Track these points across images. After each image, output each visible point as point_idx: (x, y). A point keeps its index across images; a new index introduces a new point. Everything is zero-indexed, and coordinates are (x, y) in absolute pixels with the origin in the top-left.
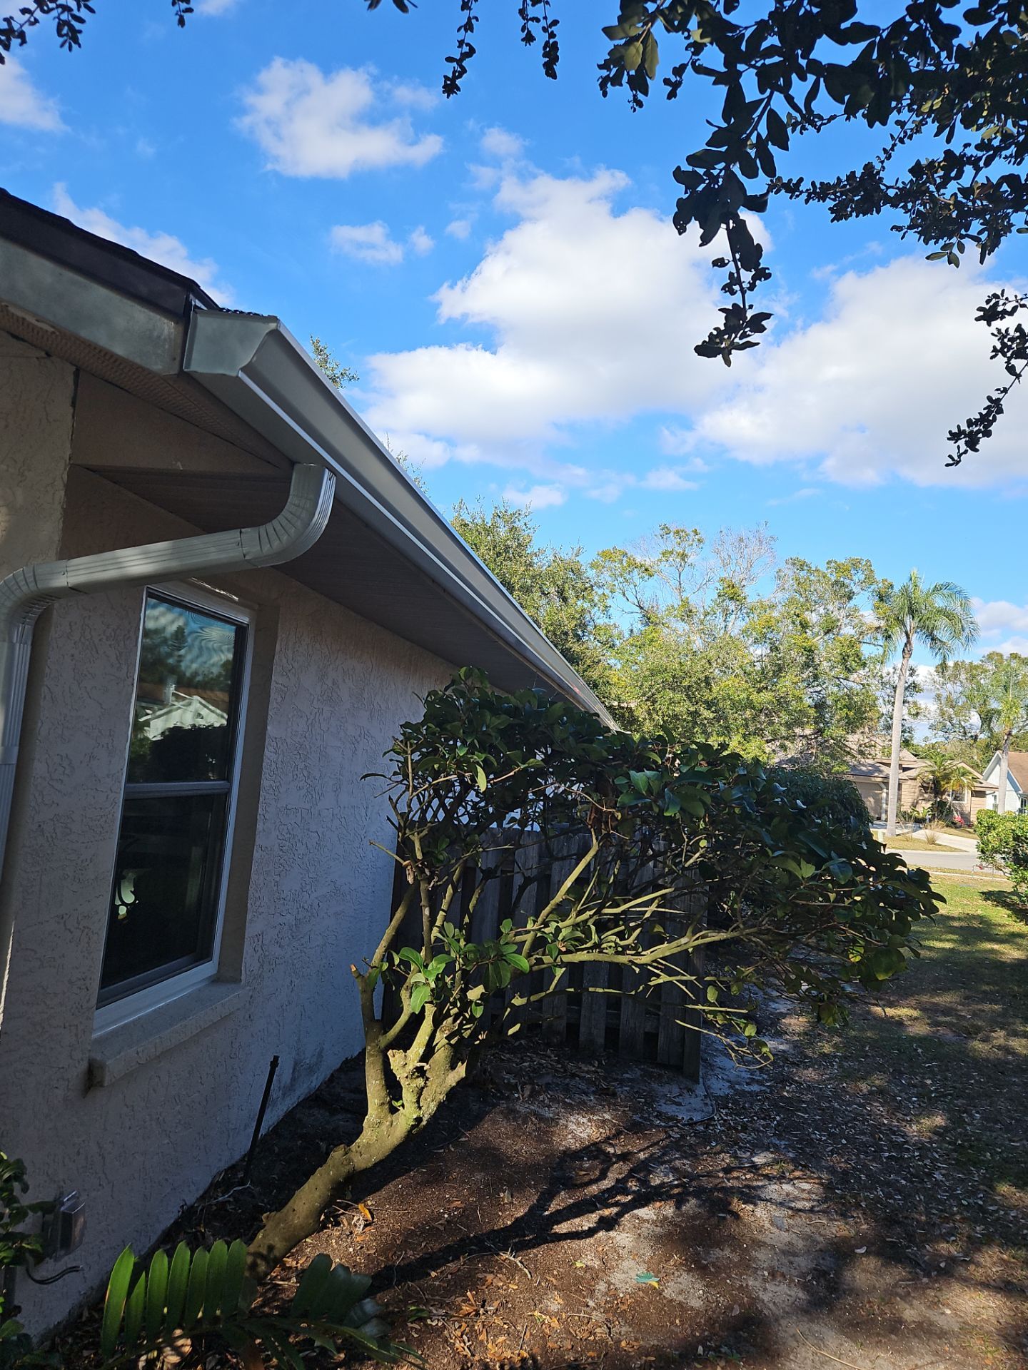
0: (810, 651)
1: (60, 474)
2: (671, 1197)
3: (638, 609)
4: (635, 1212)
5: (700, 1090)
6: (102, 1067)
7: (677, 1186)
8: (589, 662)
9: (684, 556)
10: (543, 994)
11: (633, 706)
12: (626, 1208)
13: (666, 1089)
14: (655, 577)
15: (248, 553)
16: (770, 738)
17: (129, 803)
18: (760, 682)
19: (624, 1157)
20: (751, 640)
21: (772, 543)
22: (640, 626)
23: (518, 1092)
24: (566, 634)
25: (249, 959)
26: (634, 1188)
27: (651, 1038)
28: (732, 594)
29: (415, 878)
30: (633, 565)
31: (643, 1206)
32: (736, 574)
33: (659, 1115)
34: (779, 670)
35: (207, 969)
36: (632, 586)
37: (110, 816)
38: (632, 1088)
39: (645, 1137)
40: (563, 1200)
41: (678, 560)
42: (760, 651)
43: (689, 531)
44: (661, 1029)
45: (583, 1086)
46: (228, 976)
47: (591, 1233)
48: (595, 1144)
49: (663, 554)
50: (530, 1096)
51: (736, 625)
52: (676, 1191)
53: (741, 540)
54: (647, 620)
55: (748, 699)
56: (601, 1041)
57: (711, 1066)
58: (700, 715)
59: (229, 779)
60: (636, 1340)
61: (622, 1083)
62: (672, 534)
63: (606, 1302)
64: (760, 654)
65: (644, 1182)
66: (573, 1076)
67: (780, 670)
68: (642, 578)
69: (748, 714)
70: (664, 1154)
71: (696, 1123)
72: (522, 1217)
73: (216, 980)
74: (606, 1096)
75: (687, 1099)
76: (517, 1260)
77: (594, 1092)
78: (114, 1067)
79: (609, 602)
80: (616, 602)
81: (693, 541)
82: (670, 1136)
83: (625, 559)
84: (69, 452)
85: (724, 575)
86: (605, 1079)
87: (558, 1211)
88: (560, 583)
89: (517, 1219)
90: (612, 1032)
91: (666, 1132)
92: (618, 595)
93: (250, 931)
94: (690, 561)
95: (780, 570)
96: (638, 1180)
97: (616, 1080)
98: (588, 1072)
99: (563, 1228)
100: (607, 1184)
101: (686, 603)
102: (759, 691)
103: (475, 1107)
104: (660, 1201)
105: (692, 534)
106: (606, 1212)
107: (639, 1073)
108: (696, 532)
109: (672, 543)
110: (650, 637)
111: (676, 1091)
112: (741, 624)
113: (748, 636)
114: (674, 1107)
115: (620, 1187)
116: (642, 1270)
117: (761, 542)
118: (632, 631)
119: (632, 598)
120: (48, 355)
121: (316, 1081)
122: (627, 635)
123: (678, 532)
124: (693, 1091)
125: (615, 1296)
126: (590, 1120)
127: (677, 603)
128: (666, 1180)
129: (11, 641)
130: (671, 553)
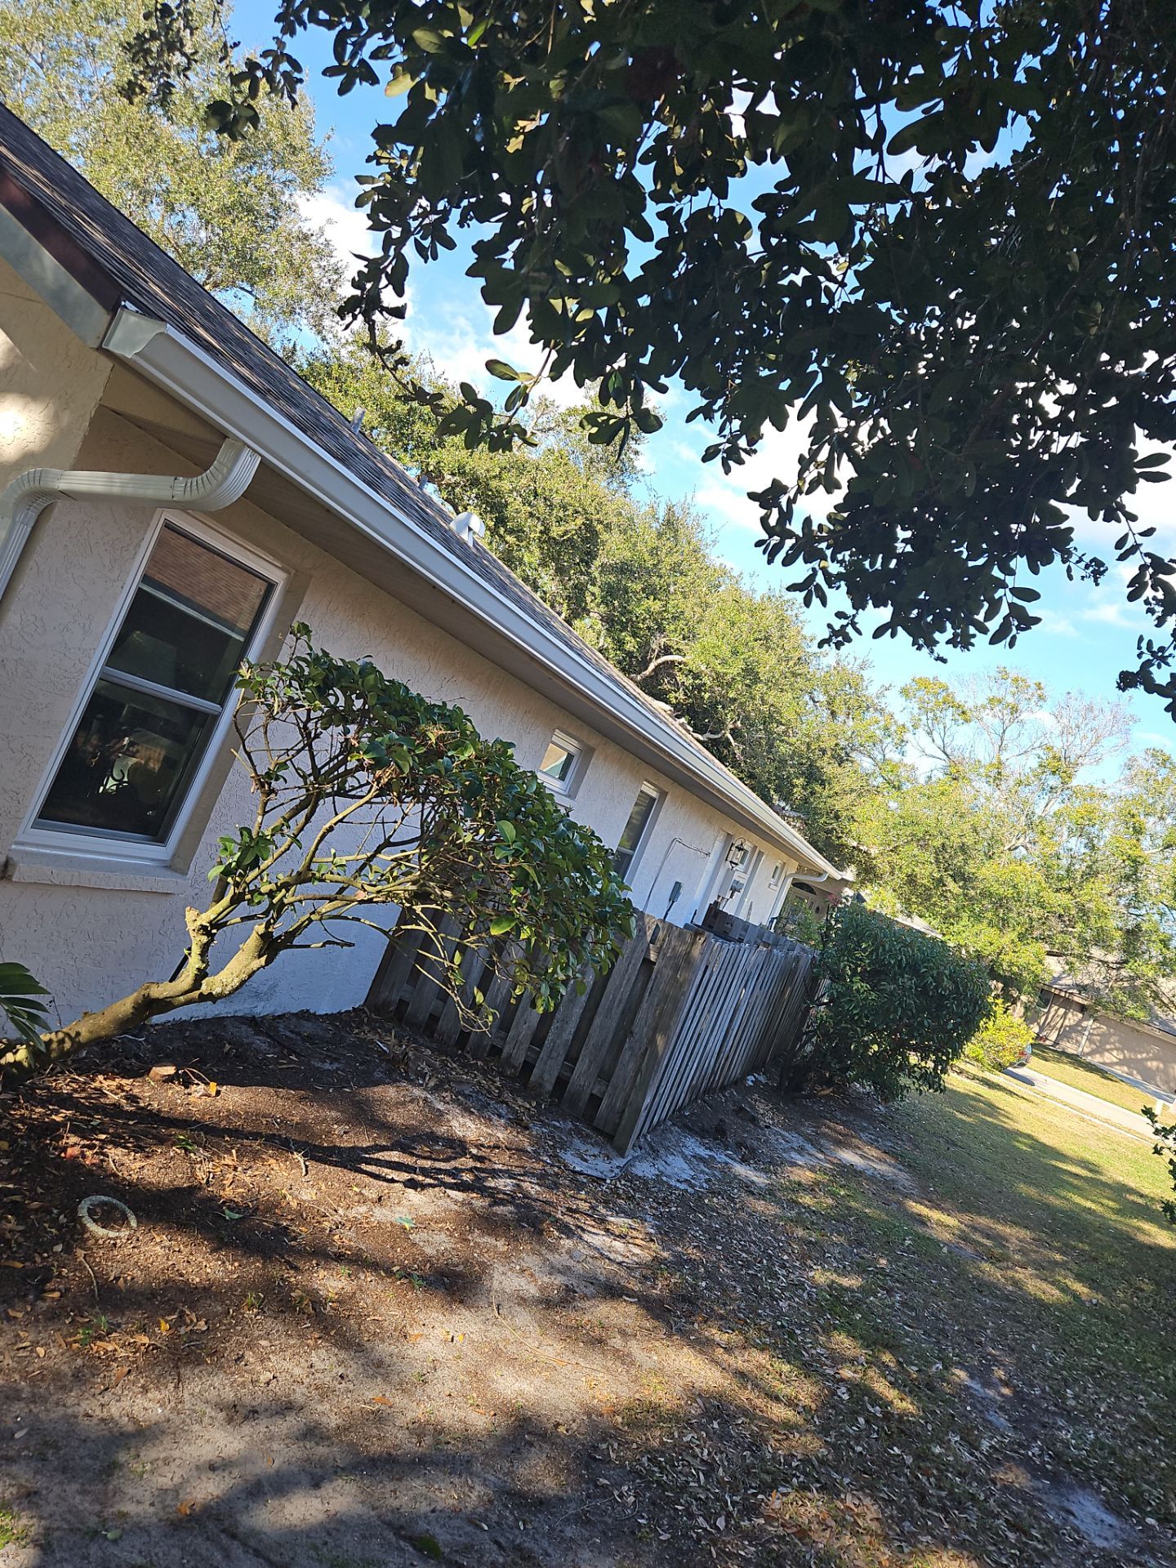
0: (1136, 862)
2: (493, 1198)
3: (942, 755)
4: (448, 1190)
5: (619, 1162)
7: (507, 1195)
8: (837, 789)
9: (1014, 710)
11: (874, 852)
12: (441, 1185)
13: (584, 1147)
14: (972, 724)
15: (175, 496)
19: (481, 1160)
20: (1065, 828)
21: (1131, 723)
22: (941, 775)
23: (423, 1081)
24: (824, 751)
26: (465, 1178)
27: (595, 1101)
28: (1059, 767)
30: (949, 702)
31: (460, 1191)
34: (1091, 873)
35: (159, 850)
36: (941, 726)
37: (74, 681)
40: (391, 1156)
41: (1006, 712)
42: (1073, 843)
43: (1031, 682)
44: (606, 1094)
46: (177, 866)
47: (391, 1181)
48: (463, 1141)
49: (991, 700)
50: (433, 1088)
51: (1052, 806)
52: (502, 1197)
53: (1093, 710)
56: (549, 1087)
58: (944, 885)
59: (222, 706)
62: (1009, 680)
63: (355, 1217)
65: (479, 1180)
68: (957, 721)
70: (522, 1175)
71: (582, 1175)
72: (344, 1148)
73: (167, 866)
75: (597, 1161)
76: (304, 1164)
78: (24, 872)
79: (908, 737)
80: (917, 739)
81: (1033, 695)
83: (943, 694)
84: (101, 394)
85: (1055, 744)
87: (378, 1159)
88: (832, 693)
89: (334, 1146)
92: (921, 732)
95: (1134, 759)
96: (476, 1176)
100: (444, 1165)
101: (999, 763)
103: (378, 1075)
104: (479, 1195)
105: (1033, 686)
106: (421, 1179)
108: (1039, 686)
109: (1005, 691)
114: (577, 1160)
115: (453, 1172)
116: (409, 1217)
118: (929, 778)
119: (939, 742)
121: (262, 1009)
122: (922, 780)
123: (1017, 680)
124: (610, 1159)
126: (478, 1128)
127: (987, 760)
128: (501, 1187)
129: (14, 520)
130: (1000, 702)
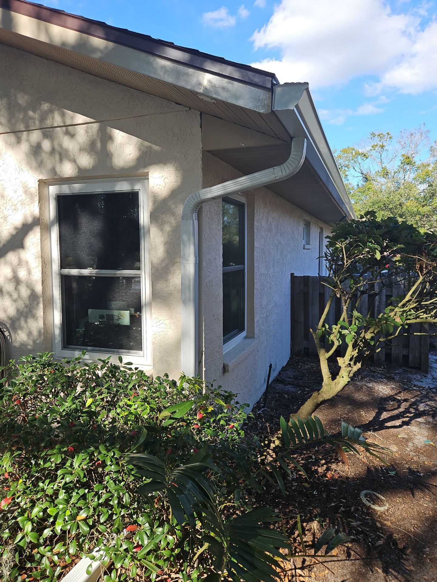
1: (200, 155)
2: (430, 415)
3: (360, 175)
4: (416, 420)
5: (429, 376)
6: (227, 366)
7: (431, 411)
9: (382, 147)
10: (393, 336)
12: (412, 419)
13: (415, 376)
14: (369, 158)
15: (277, 177)
16: (429, 227)
17: (224, 274)
18: (423, 202)
19: (406, 400)
20: (418, 182)
21: (428, 133)
22: (362, 182)
23: (356, 377)
25: (256, 330)
26: (413, 411)
27: (406, 357)
28: (408, 161)
29: (340, 295)
30: (358, 154)
31: (419, 418)
32: (409, 151)
33: (415, 386)
35: (244, 334)
36: (358, 164)
38: (400, 376)
39: (411, 394)
40: (385, 415)
41: (380, 149)
42: (424, 186)
43: (385, 134)
44: (410, 353)
45: (379, 375)
46: (250, 336)
47: (400, 426)
48: (392, 396)
49: (373, 147)
50: (361, 379)
51: (410, 176)
52: (431, 413)
53: (412, 135)
54: (366, 179)
55: (417, 210)
56: (383, 358)
57: (432, 368)
59: (244, 264)
60: (431, 462)
61: (395, 374)
62: (376, 136)
63: (414, 449)
64: (423, 189)
65: (416, 409)
66: (374, 372)
67: (433, 195)
68: (363, 159)
69: (417, 218)
70: (422, 399)
71: (432, 388)
72: (372, 421)
73: (246, 337)
74: (390, 379)
75: (424, 380)
76: (376, 434)
77: (385, 378)
78: (231, 365)
79: (347, 173)
80: (351, 173)
81: (387, 138)
82: (422, 393)
83: (354, 152)
84: (201, 146)
85: (404, 153)
86: (388, 373)
87: (385, 419)
89: (370, 421)
90: (388, 356)
91: (420, 392)
92: (351, 169)
93: (256, 320)
94: (385, 148)
95: (432, 147)
96: (414, 408)
97: (393, 373)
98: (380, 370)
99: (389, 424)
100: (401, 410)
101: (384, 169)
102: (423, 206)
104: (425, 416)
105: (386, 135)
106: (405, 419)
107: (402, 370)
108: (388, 134)
109: (377, 141)
110: (368, 187)
111: (419, 377)
112: (412, 176)
113: (417, 181)
114: (420, 383)
115: (407, 411)
116: (425, 439)
117: (422, 134)
118: (358, 185)
119: (358, 170)
120: (190, 109)
122: (356, 187)
123: (379, 135)
124: (427, 377)
125: (417, 447)
126: (387, 388)
127: (380, 169)
128: (425, 409)
129: (193, 220)
130: (377, 145)
